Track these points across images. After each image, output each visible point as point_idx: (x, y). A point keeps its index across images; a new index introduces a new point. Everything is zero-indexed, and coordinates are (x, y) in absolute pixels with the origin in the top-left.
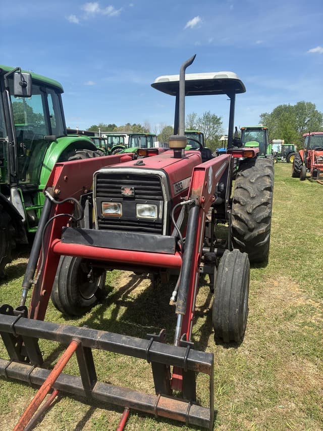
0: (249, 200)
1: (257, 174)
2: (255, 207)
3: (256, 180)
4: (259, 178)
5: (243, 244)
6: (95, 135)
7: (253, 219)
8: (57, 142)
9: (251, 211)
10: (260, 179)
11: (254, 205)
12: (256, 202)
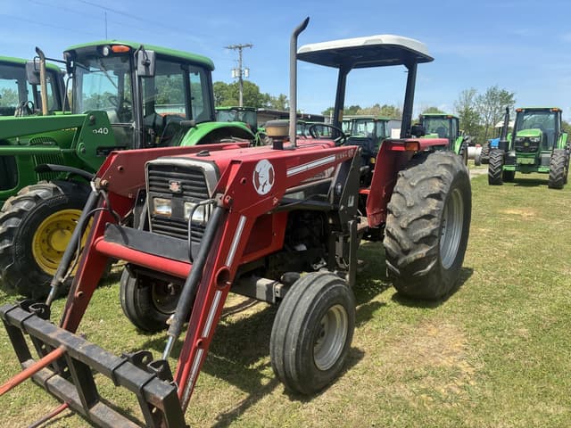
0: (404, 210)
1: (422, 174)
2: (411, 220)
3: (418, 184)
4: (424, 180)
5: (397, 271)
6: (326, 120)
7: (408, 237)
8: (197, 128)
9: (405, 225)
10: (425, 183)
11: (410, 217)
12: (414, 214)
